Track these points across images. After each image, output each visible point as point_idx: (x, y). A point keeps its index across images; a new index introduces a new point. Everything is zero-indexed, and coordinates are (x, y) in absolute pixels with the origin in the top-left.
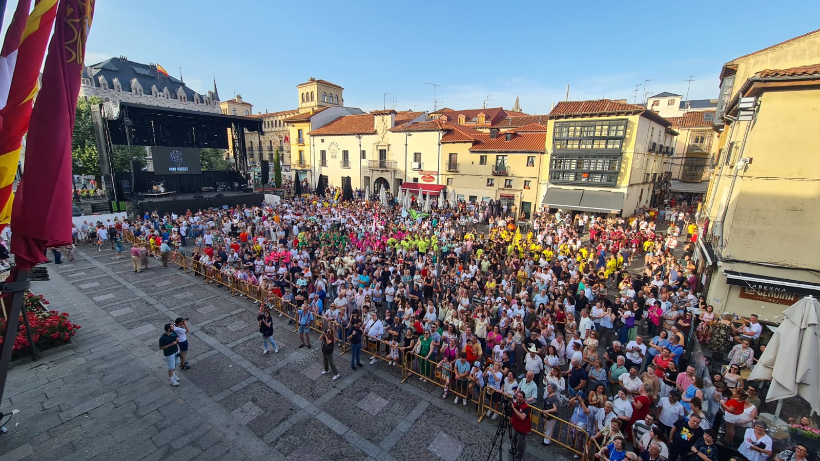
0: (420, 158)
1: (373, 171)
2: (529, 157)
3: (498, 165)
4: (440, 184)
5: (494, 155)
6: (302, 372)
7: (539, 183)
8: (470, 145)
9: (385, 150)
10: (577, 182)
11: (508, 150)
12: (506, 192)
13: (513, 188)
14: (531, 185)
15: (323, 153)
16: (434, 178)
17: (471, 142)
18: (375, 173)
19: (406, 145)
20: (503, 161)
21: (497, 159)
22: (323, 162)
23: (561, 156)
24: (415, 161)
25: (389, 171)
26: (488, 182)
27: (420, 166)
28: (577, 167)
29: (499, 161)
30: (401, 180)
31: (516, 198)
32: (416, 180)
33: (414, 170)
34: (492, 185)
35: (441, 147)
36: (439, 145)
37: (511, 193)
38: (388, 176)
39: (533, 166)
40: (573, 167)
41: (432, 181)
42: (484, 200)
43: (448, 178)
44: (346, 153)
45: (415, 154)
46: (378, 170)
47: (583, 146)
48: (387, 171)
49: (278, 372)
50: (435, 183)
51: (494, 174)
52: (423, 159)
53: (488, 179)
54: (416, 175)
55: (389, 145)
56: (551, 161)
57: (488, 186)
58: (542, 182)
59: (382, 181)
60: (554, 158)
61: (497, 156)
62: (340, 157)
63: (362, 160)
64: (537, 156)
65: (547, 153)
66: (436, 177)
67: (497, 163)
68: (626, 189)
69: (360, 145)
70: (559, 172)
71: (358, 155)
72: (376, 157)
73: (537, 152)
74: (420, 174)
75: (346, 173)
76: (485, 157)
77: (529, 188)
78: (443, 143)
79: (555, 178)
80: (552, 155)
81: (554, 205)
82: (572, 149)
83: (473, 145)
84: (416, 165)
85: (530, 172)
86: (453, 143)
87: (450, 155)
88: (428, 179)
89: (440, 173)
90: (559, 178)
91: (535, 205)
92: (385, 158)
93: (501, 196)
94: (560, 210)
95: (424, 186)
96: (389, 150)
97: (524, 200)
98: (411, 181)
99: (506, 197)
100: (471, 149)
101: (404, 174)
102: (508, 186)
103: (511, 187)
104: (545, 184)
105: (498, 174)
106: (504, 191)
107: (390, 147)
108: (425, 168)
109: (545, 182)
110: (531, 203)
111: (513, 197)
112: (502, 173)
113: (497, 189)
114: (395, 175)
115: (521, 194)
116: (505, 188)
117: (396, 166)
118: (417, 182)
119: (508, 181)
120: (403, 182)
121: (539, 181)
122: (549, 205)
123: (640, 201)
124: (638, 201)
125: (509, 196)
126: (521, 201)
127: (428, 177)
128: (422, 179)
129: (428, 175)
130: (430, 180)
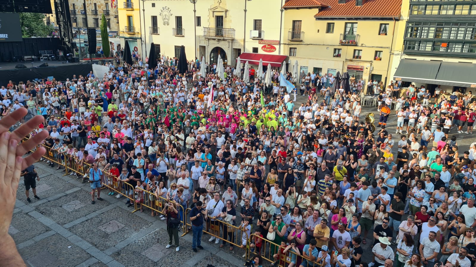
0: (260, 25)
1: (209, 39)
2: (381, 24)
3: (347, 33)
4: (282, 54)
5: (343, 23)
6: (143, 254)
7: (391, 54)
8: (316, 11)
9: (222, 17)
10: (436, 52)
11: (358, 16)
12: (354, 64)
13: (362, 59)
14: (382, 55)
15: (154, 19)
16: (275, 48)
17: (317, 7)
18: (211, 42)
19: (245, 11)
20: (352, 29)
21: (346, 27)
22: (155, 30)
23: (418, 23)
24: (255, 29)
25: (226, 40)
26: (335, 52)
27: (260, 35)
28: (436, 36)
29: (348, 29)
30: (240, 50)
31: (365, 70)
32: (255, 50)
33: (254, 39)
34: (339, 56)
35: (283, 13)
36: (282, 11)
37: (360, 65)
38: (224, 46)
39: (386, 34)
40: (431, 36)
42: (330, 72)
43: (291, 48)
44: (179, 20)
45: (256, 21)
46: (215, 39)
47: (444, 12)
48: (224, 40)
49: (118, 254)
50: (276, 53)
51: (342, 44)
52: (264, 27)
53: (335, 49)
54: (256, 44)
55: (227, 11)
56: (407, 28)
57: (334, 56)
58: (395, 53)
59: (218, 51)
60: (410, 25)
61: (346, 23)
62: (173, 24)
63: (197, 27)
64: (391, 23)
65: (403, 20)
66: (277, 47)
67: (345, 31)
69: (195, 11)
70: (415, 41)
71: (193, 21)
72: (212, 24)
73: (391, 19)
74: (260, 43)
75: (179, 42)
76: (332, 24)
77: (380, 60)
78: (286, 9)
79: (409, 48)
80: (408, 22)
81: (407, 78)
82: (431, 16)
83: (320, 11)
84: (256, 34)
85: (383, 41)
86: (298, 8)
87: (294, 22)
88: (268, 50)
89: (282, 42)
90: (414, 48)
91: (386, 78)
92: (222, 25)
93: (348, 68)
94: (413, 83)
95: (264, 57)
96: (226, 17)
97: (374, 72)
98: (250, 51)
99: (354, 69)
100: (316, 15)
101: (242, 43)
102: (357, 57)
103: (360, 58)
104: (398, 54)
105: (347, 44)
106: (352, 62)
107: (227, 13)
108: (266, 37)
109: (398, 52)
110: (381, 75)
111: (362, 69)
112: (350, 43)
113: (345, 61)
114: (233, 44)
115: (371, 66)
116: (354, 59)
117: (234, 35)
118: (257, 52)
119: (357, 52)
120: (242, 52)
121: (392, 52)
122: (402, 79)
125: (357, 67)
126: (370, 74)
127: (269, 47)
128: (262, 49)
129: (269, 45)
130: (272, 50)
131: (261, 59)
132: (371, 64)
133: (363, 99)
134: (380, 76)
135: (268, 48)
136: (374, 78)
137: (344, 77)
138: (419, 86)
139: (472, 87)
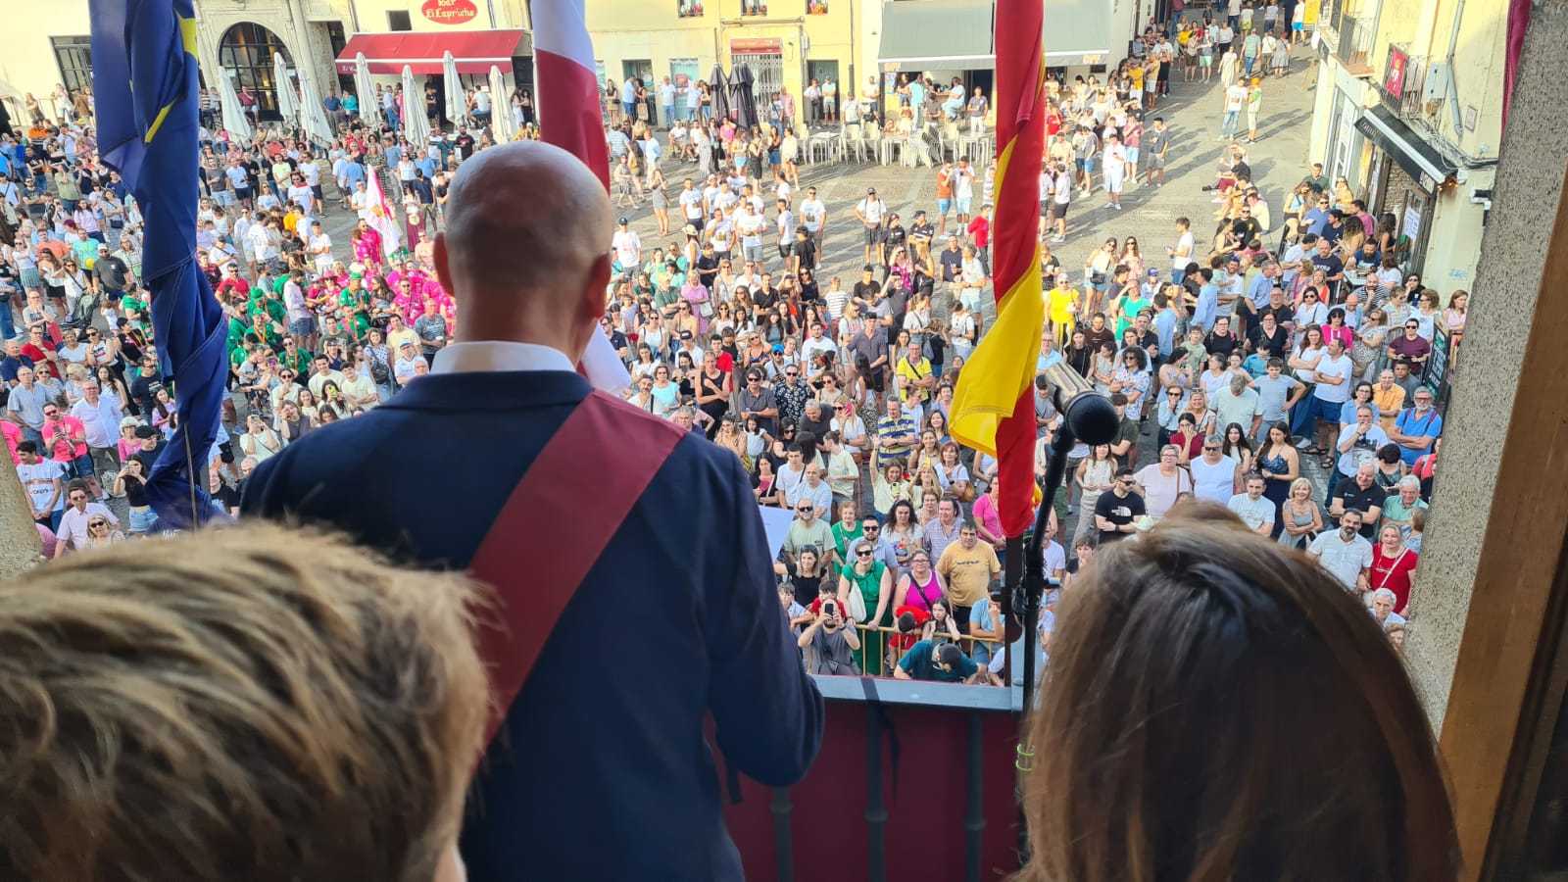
4: (502, 25)
12: (751, 34)
13: (770, 16)
16: (472, 7)
30: (337, 26)
31: (786, 51)
32: (400, 19)
34: (696, 12)
37: (769, 34)
38: (269, 16)
41: (468, 19)
42: (679, 71)
50: (479, 24)
57: (682, 16)
66: (480, 2)
77: (825, 11)
81: (913, 62)
88: (449, 14)
91: (852, 68)
93: (734, 50)
94: (927, 75)
95: (437, 44)
97: (815, 55)
98: (381, 26)
99: (753, 50)
101: (341, 1)
102: (754, 11)
103: (764, 11)
106: (741, 29)
110: (836, 62)
111: (776, 49)
113: (719, 26)
114: (306, 5)
115: (801, 34)
116: (746, 18)
118: (409, 28)
120: (349, 34)
122: (902, 64)
123: (1138, 14)
124: (1134, 12)
125: (763, 45)
126: (802, 61)
127: (447, 2)
128: (425, 14)
130: (461, 14)
131: (447, 53)
132: (801, 28)
133: (808, 146)
134: (834, 64)
135: (446, 8)
136: (817, 75)
137: (735, 81)
138: (945, 81)
139: (1085, 62)
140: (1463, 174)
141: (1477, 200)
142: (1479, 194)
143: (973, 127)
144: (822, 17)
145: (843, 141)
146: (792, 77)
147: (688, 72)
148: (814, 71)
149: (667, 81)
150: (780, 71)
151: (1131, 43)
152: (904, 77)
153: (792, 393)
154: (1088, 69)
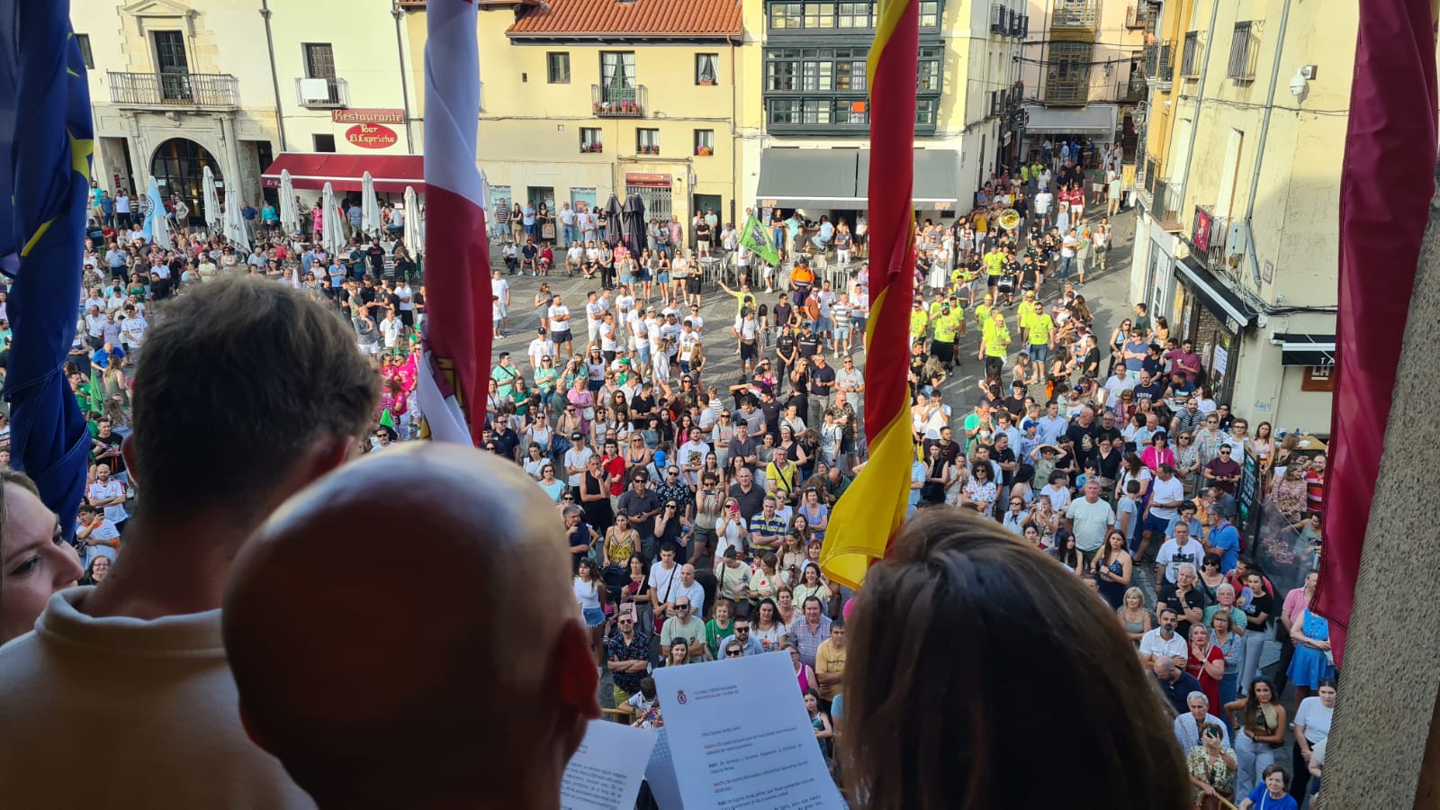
0: (330, 60)
1: (137, 114)
2: (698, 56)
3: (608, 81)
4: (419, 152)
5: (593, 51)
7: (737, 136)
8: (509, 17)
9: (178, 34)
10: (842, 126)
11: (636, 34)
12: (644, 169)
13: (662, 154)
14: (719, 139)
16: (393, 135)
17: (511, 6)
18: (149, 121)
19: (266, 14)
20: (621, 68)
21: (603, 65)
23: (793, 52)
24: (312, 74)
25: (208, 113)
26: (583, 140)
27: (333, 92)
28: (837, 83)
29: (610, 71)
30: (266, 145)
31: (676, 185)
32: (325, 142)
33: (313, 106)
34: (596, 148)
35: (404, 22)
36: (397, 16)
37: (660, 170)
38: (204, 134)
39: (714, 83)
40: (825, 84)
41: (388, 144)
42: (578, 198)
45: (309, 48)
46: (163, 112)
47: (845, 22)
48: (199, 113)
50: (399, 149)
51: (601, 114)
52: (343, 67)
53: (583, 130)
54: (325, 124)
55: (192, 15)
56: (766, 65)
57: (583, 151)
58: (746, 132)
60: (771, 56)
61: (602, 54)
64: (724, 51)
65: (750, 43)
66: (399, 129)
67: (603, 77)
68: (960, 139)
70: (789, 99)
72: (144, 59)
73: (722, 41)
74: (337, 120)
76: (561, 57)
77: (711, 153)
78: (409, 9)
79: (778, 118)
80: (766, 49)
81: (788, 199)
82: (818, 32)
83: (519, 16)
84: (319, 89)
85: (708, 103)
88: (371, 140)
89: (413, 114)
90: (789, 118)
91: (733, 203)
92: (183, 62)
93: (629, 182)
94: (801, 212)
95: (358, 165)
96: (193, 34)
97: (701, 190)
98: (308, 148)
99: (646, 183)
100: (511, 29)
101: (271, 123)
102: (648, 150)
103: (657, 150)
104: (754, 137)
105: (614, 113)
106: (636, 165)
107: (197, 21)
108: (354, 97)
109: (753, 131)
110: (719, 197)
111: (667, 183)
112: (624, 110)
113: (616, 161)
114: (238, 126)
115: (689, 172)
116: (640, 156)
117: (237, 95)
118: (334, 151)
119: (644, 134)
120: (276, 152)
121: (738, 130)
122: (778, 201)
123: (981, 169)
124: (978, 169)
125: (654, 179)
126: (689, 194)
127: (370, 130)
128: (349, 139)
129: (370, 125)
130: (382, 140)
131: (366, 173)
132: (689, 167)
135: (368, 135)
136: (702, 204)
137: (628, 209)
138: (815, 218)
139: (937, 208)
140: (1263, 320)
141: (1275, 341)
142: (1277, 336)
143: (840, 259)
144: (707, 159)
145: (723, 265)
146: (680, 207)
147: (587, 199)
148: (700, 203)
149: (567, 206)
150: (669, 203)
151: (976, 194)
152: (779, 213)
153: (672, 492)
154: (939, 215)
